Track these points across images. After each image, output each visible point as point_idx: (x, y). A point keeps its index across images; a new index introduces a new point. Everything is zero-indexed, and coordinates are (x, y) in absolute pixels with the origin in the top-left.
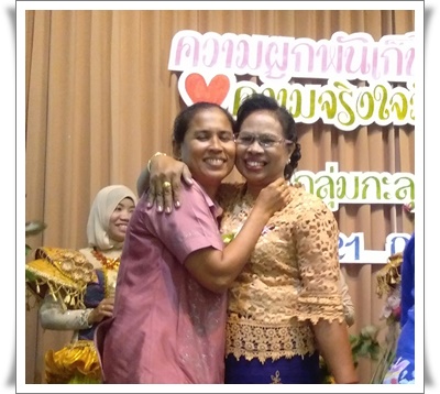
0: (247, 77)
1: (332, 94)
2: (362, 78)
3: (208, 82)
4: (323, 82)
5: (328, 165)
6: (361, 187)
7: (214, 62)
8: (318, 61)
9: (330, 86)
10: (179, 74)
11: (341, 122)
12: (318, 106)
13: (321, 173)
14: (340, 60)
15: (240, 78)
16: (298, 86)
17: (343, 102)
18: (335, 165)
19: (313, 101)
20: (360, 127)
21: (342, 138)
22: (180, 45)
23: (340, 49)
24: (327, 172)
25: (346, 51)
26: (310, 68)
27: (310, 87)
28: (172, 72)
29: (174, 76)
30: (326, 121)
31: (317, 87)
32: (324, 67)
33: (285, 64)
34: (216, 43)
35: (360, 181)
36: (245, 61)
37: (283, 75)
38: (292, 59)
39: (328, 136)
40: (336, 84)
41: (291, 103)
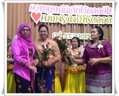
1: (61, 17)
2: (67, 14)
3: (36, 14)
4: (59, 15)
5: (60, 31)
6: (66, 36)
7: (38, 10)
8: (58, 10)
9: (60, 15)
10: (31, 12)
11: (62, 23)
12: (58, 19)
13: (58, 33)
14: (62, 10)
15: (43, 14)
16: (54, 15)
17: (63, 19)
18: (61, 31)
19: (57, 18)
20: (66, 24)
21: (62, 26)
22: (31, 7)
23: (63, 8)
24: (59, 33)
25: (64, 8)
26: (57, 12)
27: (56, 16)
28: (30, 12)
29: (30, 13)
30: (60, 22)
32: (59, 12)
33: (52, 11)
34: (38, 6)
35: (66, 35)
36: (44, 10)
37: (51, 13)
38: (53, 10)
39: (60, 25)
40: (62, 15)
41: (53, 19)
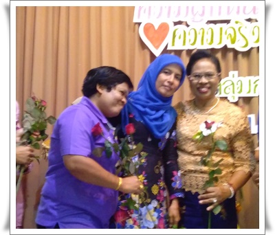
0: (180, 23)
1: (234, 29)
2: (253, 17)
3: (156, 28)
4: (228, 22)
5: (231, 73)
6: (253, 86)
7: (160, 15)
9: (232, 24)
10: (139, 24)
11: (239, 46)
12: (224, 36)
15: (176, 24)
16: (212, 25)
17: (240, 33)
18: (236, 73)
19: (221, 34)
20: (252, 48)
21: (240, 56)
24: (230, 78)
26: (220, 13)
27: (219, 25)
28: (136, 23)
29: (137, 26)
30: (230, 46)
31: (224, 25)
32: (229, 13)
33: (203, 12)
35: (252, 83)
36: (179, 13)
37: (201, 20)
39: (231, 55)
40: (237, 22)
41: (208, 37)
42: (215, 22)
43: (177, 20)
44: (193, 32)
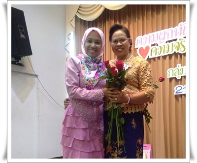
0: (154, 45)
1: (178, 43)
3: (144, 49)
4: (175, 40)
7: (146, 43)
8: (174, 34)
9: (178, 41)
10: (137, 48)
11: (181, 51)
12: (174, 48)
14: (181, 31)
16: (168, 43)
17: (182, 45)
18: (180, 65)
19: (172, 47)
23: (181, 28)
24: (177, 67)
25: (183, 28)
26: (172, 37)
27: (171, 43)
30: (177, 52)
31: (174, 42)
32: (176, 35)
33: (164, 37)
34: (146, 37)
37: (164, 41)
38: (166, 35)
40: (180, 40)
41: (166, 49)
42: (170, 41)
43: (153, 44)
44: (160, 48)
